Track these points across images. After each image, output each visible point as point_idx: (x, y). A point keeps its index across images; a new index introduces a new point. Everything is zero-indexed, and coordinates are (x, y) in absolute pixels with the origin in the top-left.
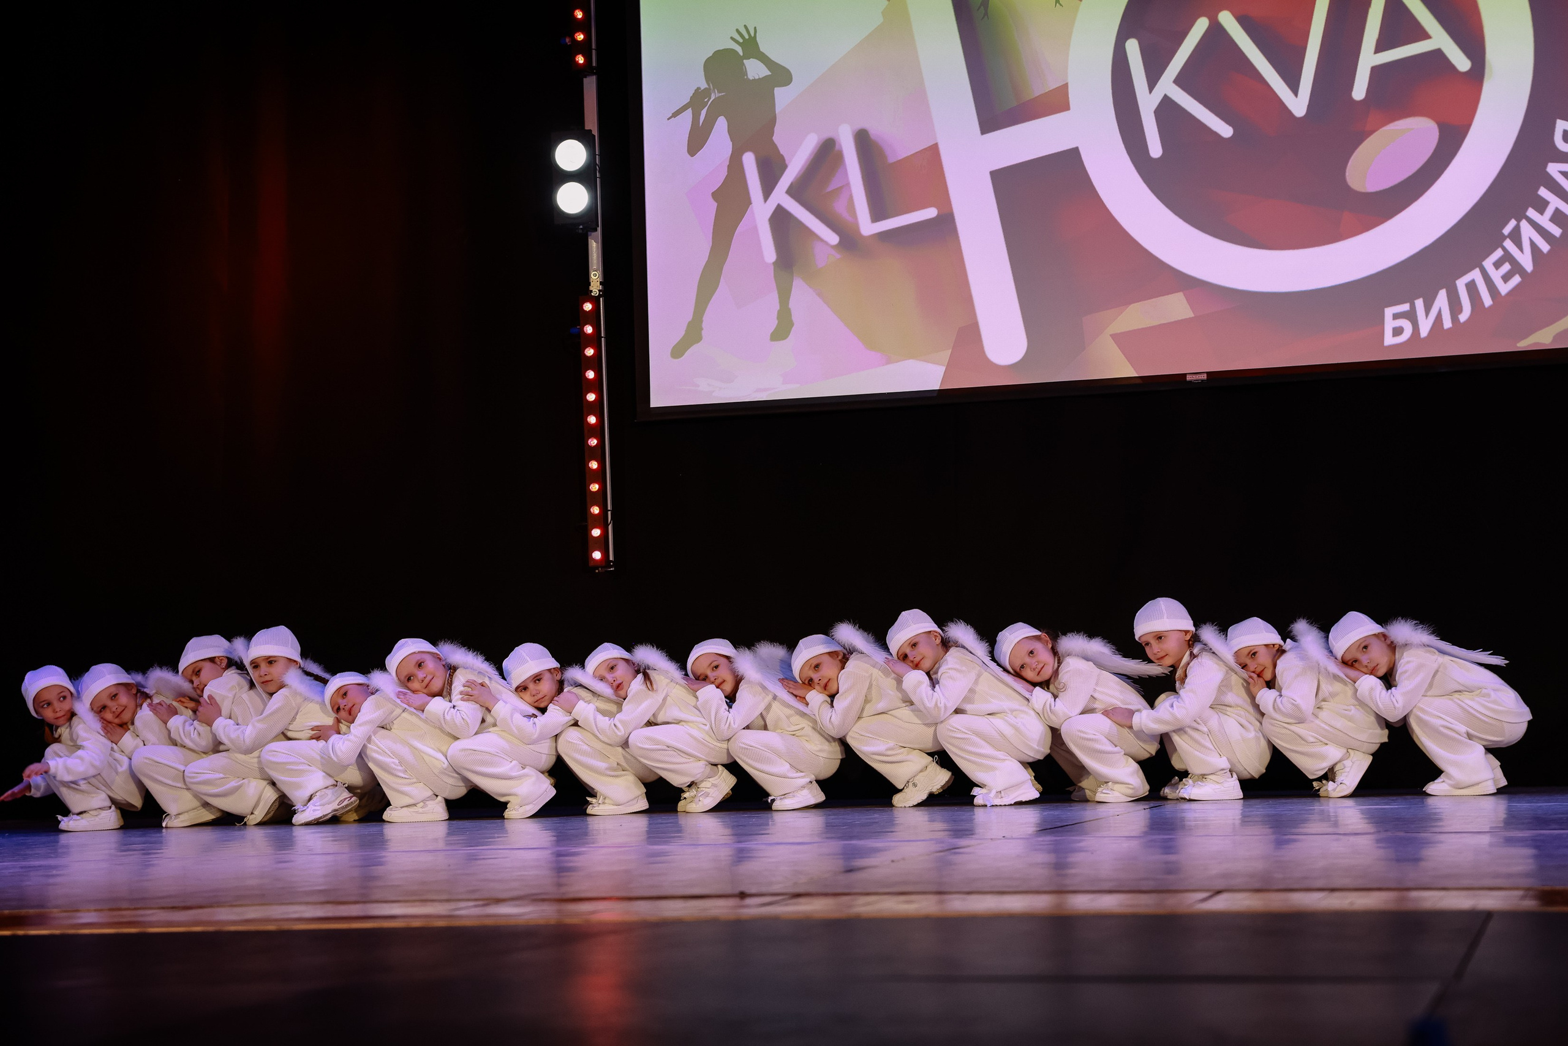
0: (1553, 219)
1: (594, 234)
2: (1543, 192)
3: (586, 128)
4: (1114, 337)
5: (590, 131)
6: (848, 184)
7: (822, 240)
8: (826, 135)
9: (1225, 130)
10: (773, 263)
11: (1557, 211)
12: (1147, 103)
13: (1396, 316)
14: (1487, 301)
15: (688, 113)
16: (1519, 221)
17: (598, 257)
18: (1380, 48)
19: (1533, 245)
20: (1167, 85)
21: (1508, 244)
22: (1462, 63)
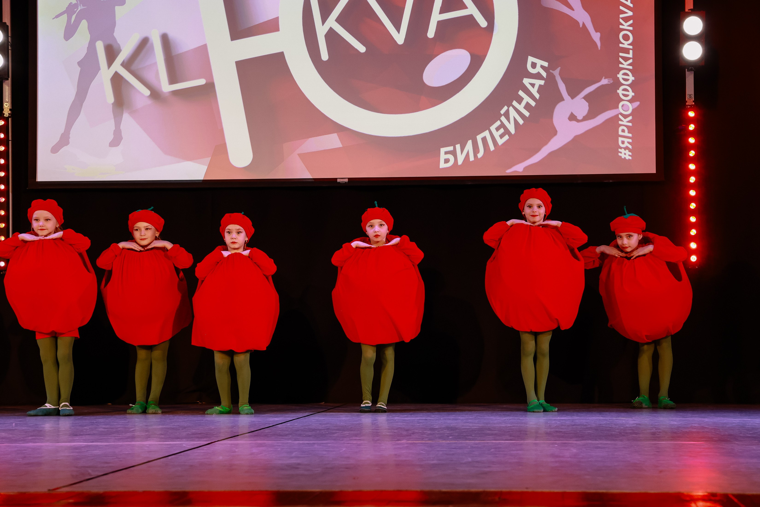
0: (525, 108)
1: (7, 81)
2: (521, 93)
3: (3, 21)
4: (299, 155)
5: (5, 23)
6: (156, 63)
7: (140, 92)
8: (144, 35)
9: (362, 49)
10: (112, 104)
11: (527, 103)
12: (321, 31)
13: (446, 153)
14: (492, 148)
15: (65, 17)
16: (508, 107)
17: (9, 93)
18: (442, 11)
19: (515, 120)
20: (332, 22)
21: (503, 119)
22: (483, 23)
